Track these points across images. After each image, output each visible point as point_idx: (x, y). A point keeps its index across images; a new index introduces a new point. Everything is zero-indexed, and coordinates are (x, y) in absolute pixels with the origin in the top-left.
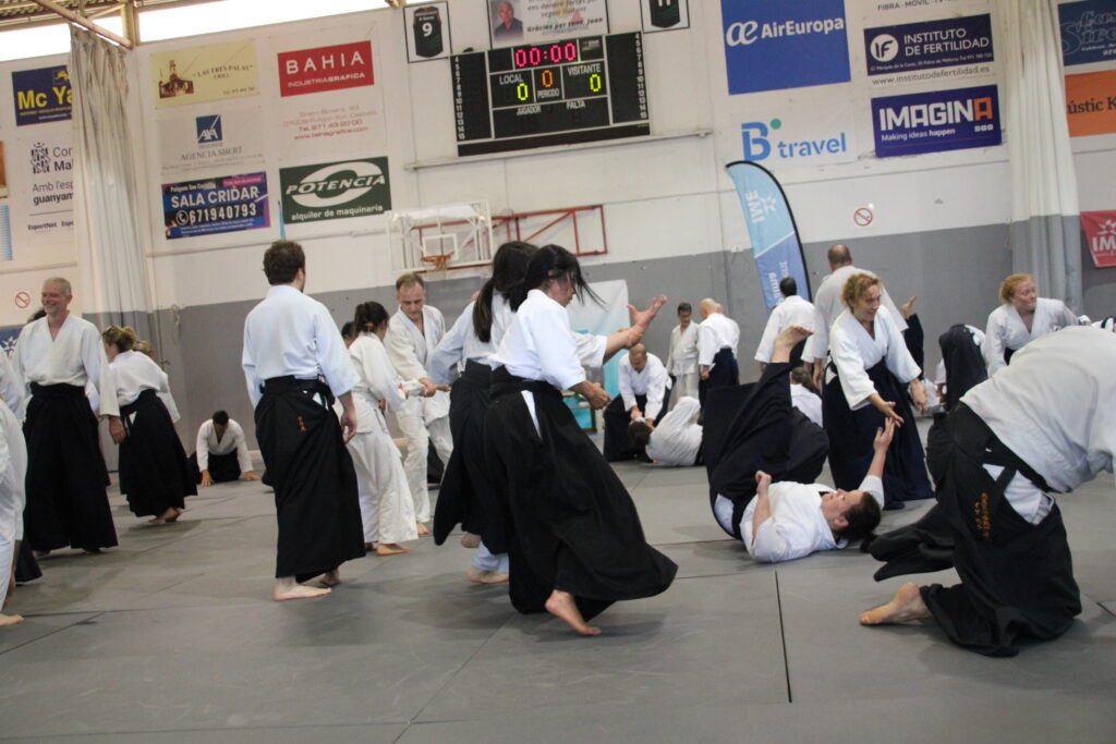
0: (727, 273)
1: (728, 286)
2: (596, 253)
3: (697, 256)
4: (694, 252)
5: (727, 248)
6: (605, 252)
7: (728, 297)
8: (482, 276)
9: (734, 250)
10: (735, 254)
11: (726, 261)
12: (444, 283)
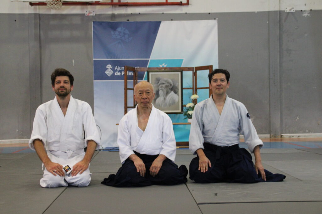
0: (280, 28)
1: (280, 38)
2: (181, 4)
3: (259, 13)
4: (256, 10)
5: (282, 9)
6: (188, 4)
7: (281, 46)
8: (87, 14)
9: (288, 10)
10: (288, 13)
11: (280, 21)
12: (55, 16)
